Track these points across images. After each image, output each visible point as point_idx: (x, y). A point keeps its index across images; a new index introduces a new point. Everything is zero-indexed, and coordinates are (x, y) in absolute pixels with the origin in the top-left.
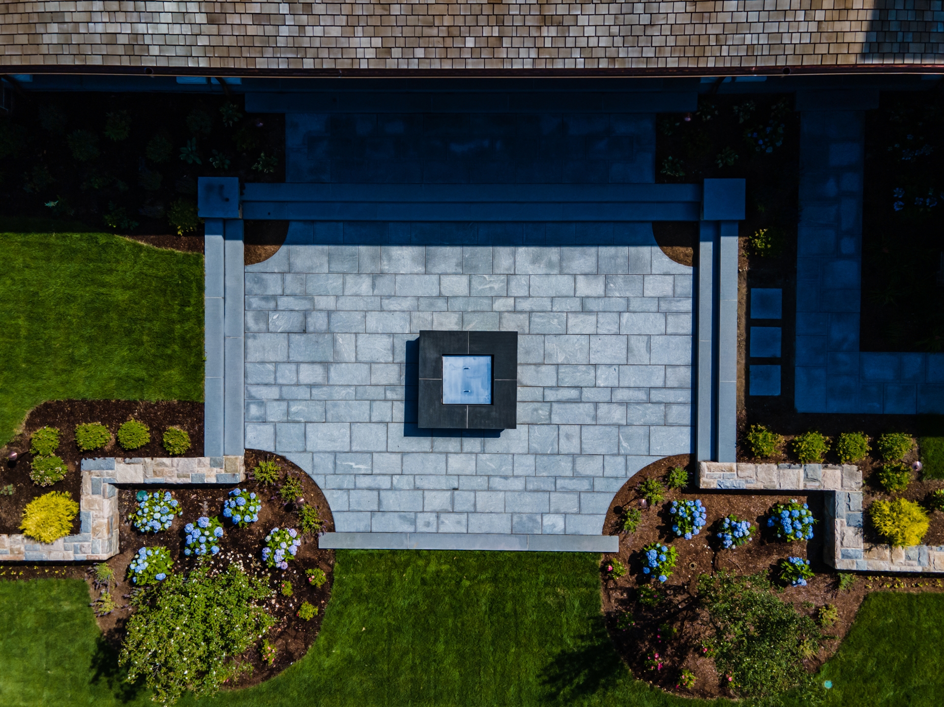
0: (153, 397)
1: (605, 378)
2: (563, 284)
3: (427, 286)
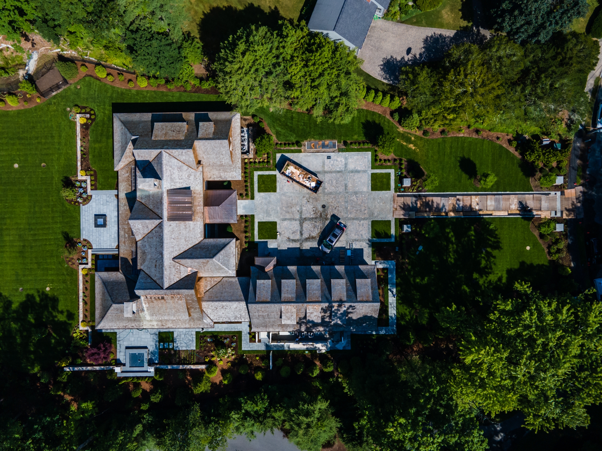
0: (98, 184)
1: (102, 238)
2: (113, 233)
3: (113, 217)
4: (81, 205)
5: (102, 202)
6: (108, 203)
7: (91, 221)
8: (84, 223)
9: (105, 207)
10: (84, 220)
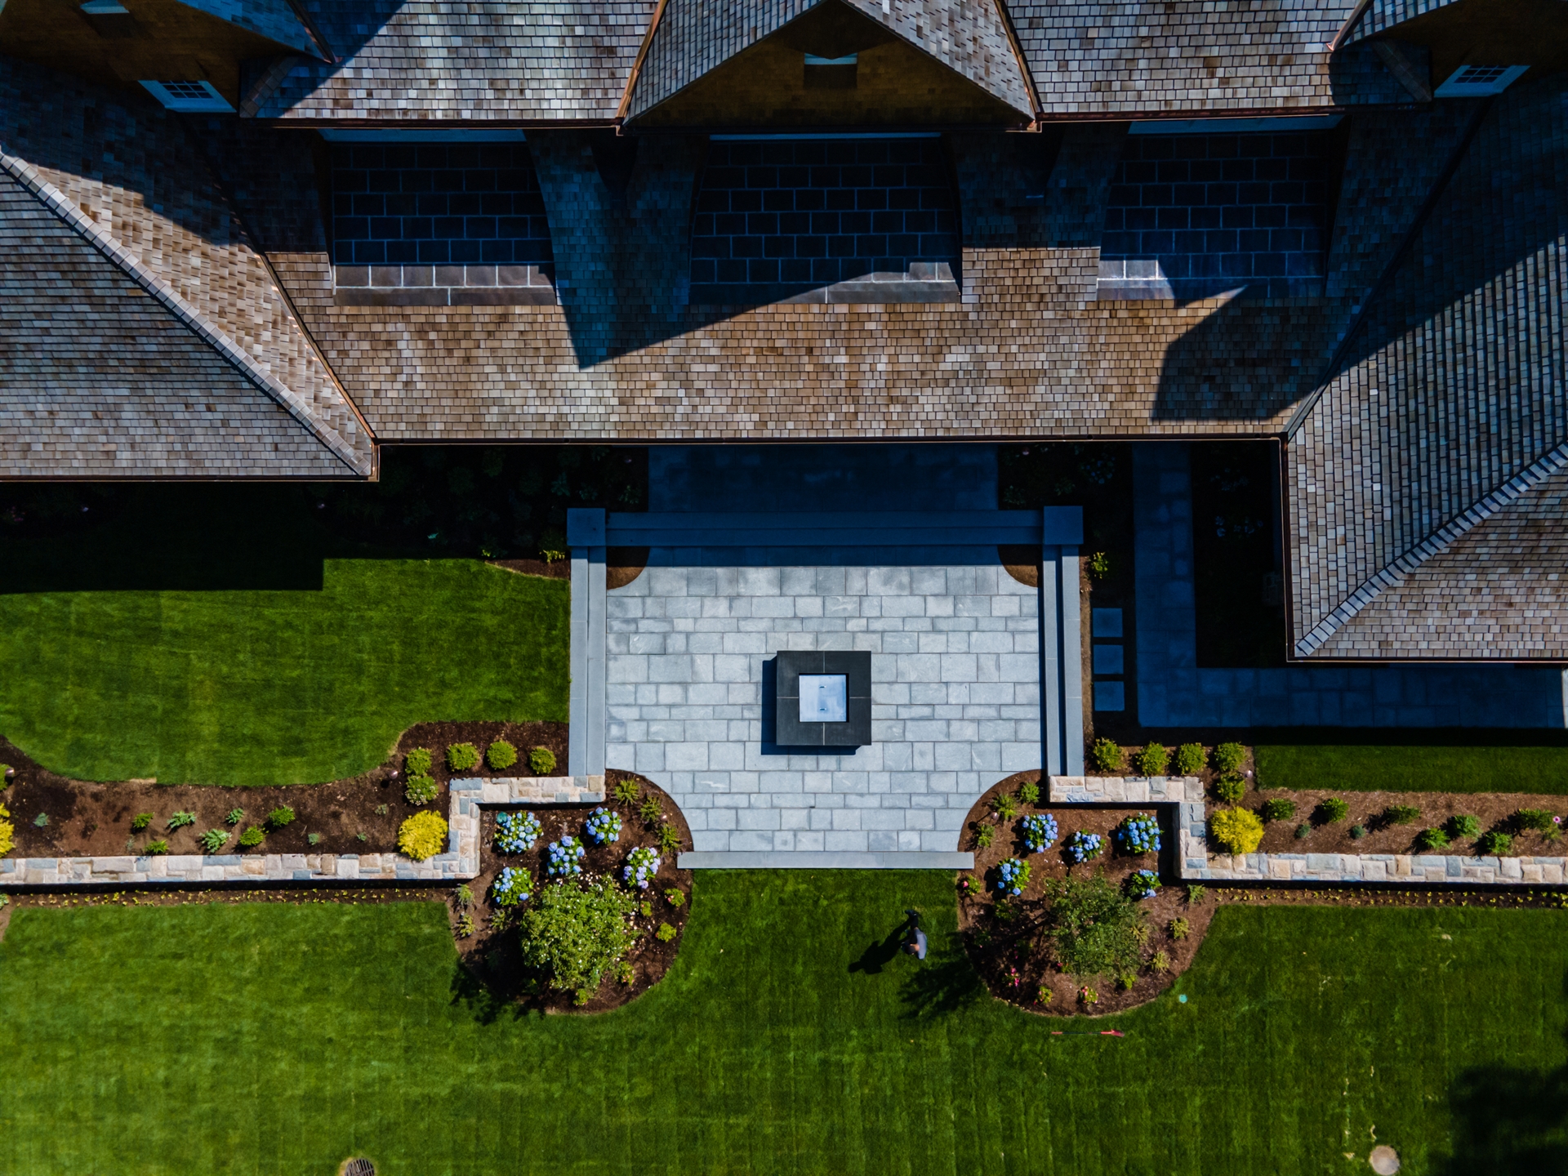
0: (520, 718)
1: (957, 695)
2: (913, 604)
3: (783, 607)
4: (685, 861)
5: (669, 694)
6: (677, 643)
7: (813, 781)
8: (835, 842)
9: (703, 664)
10: (807, 842)
